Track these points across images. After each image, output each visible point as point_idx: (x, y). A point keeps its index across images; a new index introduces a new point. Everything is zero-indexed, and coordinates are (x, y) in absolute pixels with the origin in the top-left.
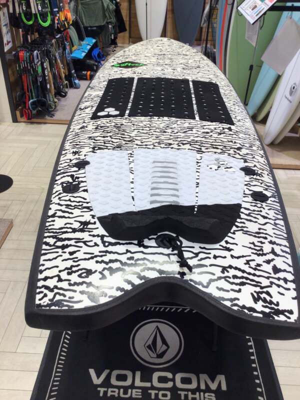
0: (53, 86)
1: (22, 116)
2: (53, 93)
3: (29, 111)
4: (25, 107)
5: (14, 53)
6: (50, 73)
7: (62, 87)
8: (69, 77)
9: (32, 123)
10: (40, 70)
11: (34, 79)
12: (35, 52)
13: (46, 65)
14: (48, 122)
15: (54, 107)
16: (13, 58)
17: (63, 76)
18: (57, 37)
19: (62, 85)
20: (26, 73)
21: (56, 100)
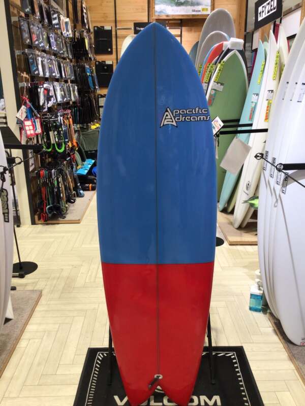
0: (65, 195)
1: (39, 219)
2: (65, 200)
3: (46, 214)
4: (43, 212)
5: (36, 172)
6: (63, 186)
7: (71, 196)
8: (76, 188)
9: (48, 224)
10: (56, 183)
11: (51, 190)
12: (53, 170)
13: (60, 179)
14: (60, 222)
15: (65, 211)
16: (35, 175)
17: (72, 187)
18: (67, 159)
19: (71, 194)
20: (45, 186)
21: (67, 206)
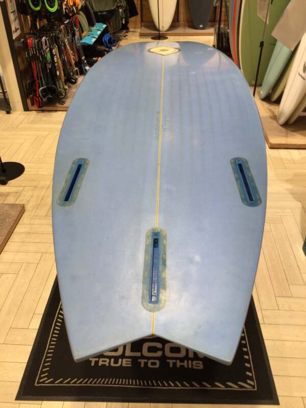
0: (62, 72)
1: (33, 104)
2: (63, 80)
3: (40, 99)
4: (36, 95)
5: (22, 40)
6: (59, 60)
7: (72, 73)
9: (43, 111)
10: (48, 56)
11: (43, 66)
12: (44, 38)
13: (55, 51)
14: (59, 109)
15: (64, 94)
16: (21, 45)
17: (73, 62)
18: (65, 23)
19: (72, 72)
20: (35, 60)
21: (66, 87)
